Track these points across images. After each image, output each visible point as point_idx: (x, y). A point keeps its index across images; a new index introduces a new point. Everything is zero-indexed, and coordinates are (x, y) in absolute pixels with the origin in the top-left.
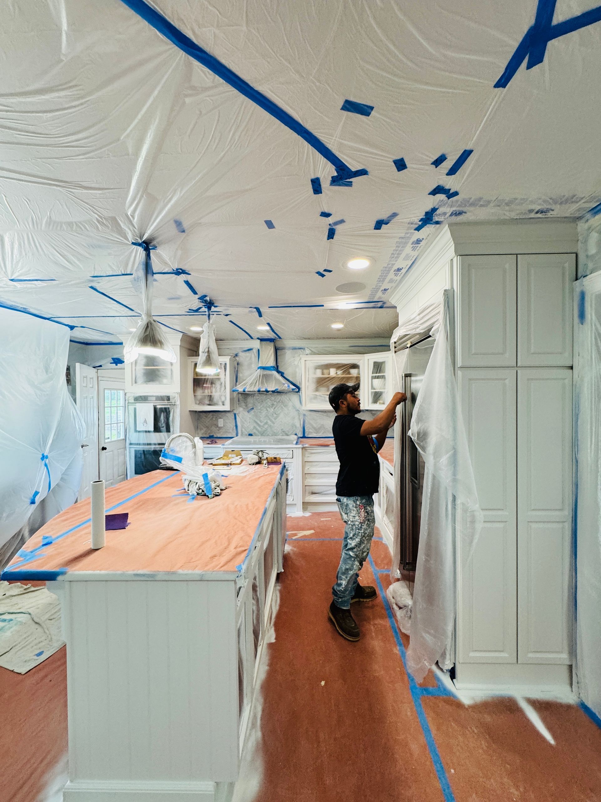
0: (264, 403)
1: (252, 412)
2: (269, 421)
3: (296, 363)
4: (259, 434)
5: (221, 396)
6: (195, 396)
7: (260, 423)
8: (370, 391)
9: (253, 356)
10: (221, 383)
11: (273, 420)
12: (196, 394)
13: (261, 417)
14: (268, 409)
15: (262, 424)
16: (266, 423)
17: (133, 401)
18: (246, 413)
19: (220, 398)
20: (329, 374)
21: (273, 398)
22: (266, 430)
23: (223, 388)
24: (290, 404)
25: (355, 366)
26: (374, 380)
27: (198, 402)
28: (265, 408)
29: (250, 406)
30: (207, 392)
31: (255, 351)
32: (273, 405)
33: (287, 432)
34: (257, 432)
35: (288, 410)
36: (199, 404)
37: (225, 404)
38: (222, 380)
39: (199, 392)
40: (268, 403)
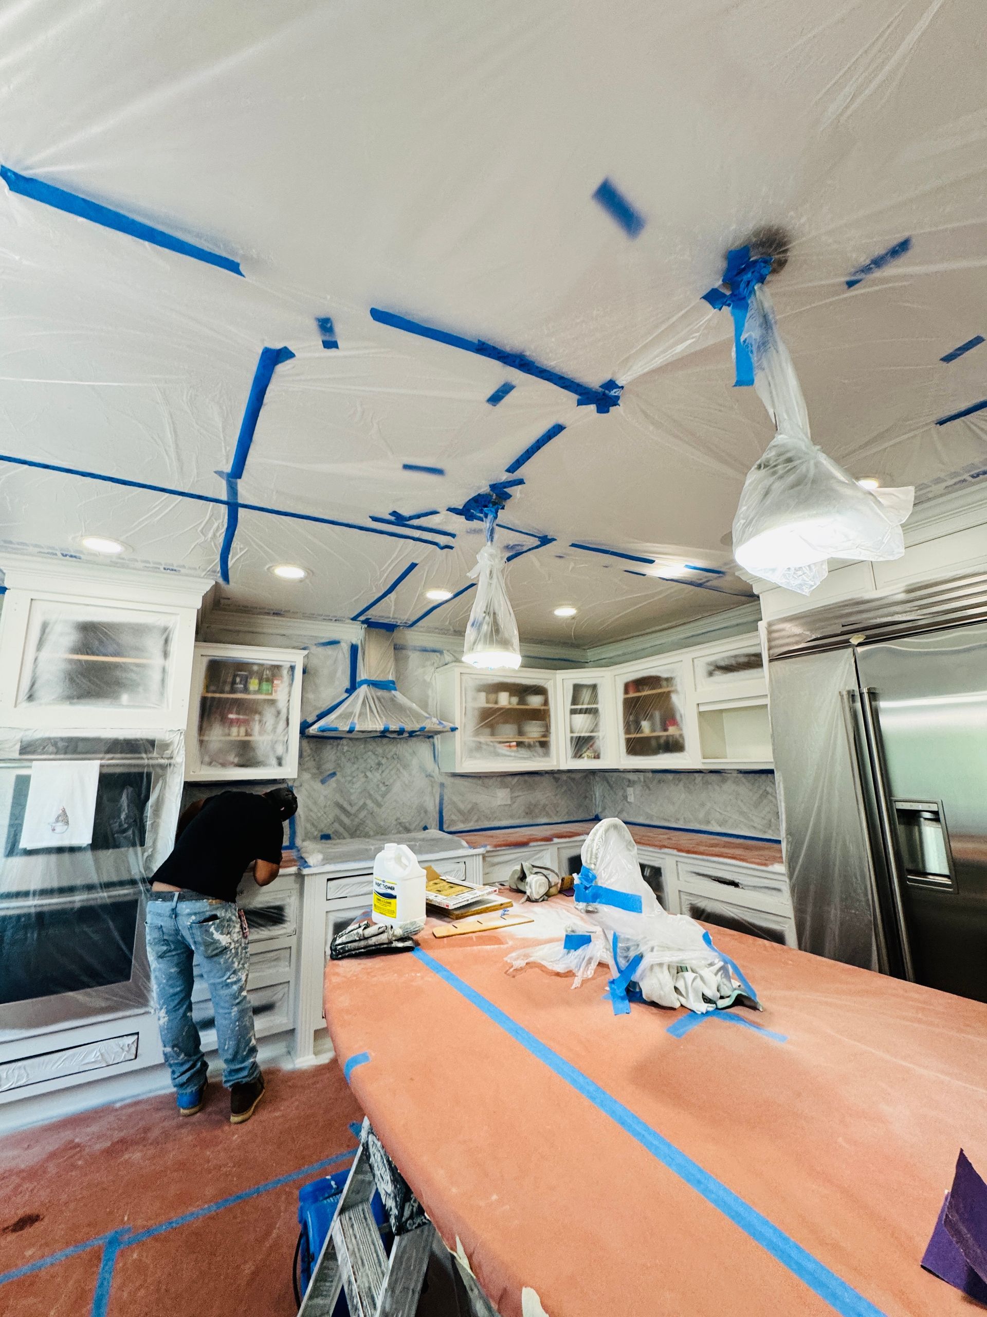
0: (361, 761)
1: (332, 782)
2: (369, 802)
3: (427, 678)
4: (346, 834)
5: (274, 743)
6: (201, 742)
7: (348, 808)
8: (569, 735)
9: (340, 656)
10: (279, 713)
11: (379, 799)
12: (206, 738)
13: (351, 794)
14: (369, 774)
15: (353, 810)
16: (364, 806)
17: (16, 755)
18: (318, 785)
19: (273, 749)
20: (496, 703)
21: (379, 750)
22: (362, 823)
23: (282, 724)
24: (415, 762)
25: (539, 690)
26: (574, 716)
27: (207, 759)
28: (362, 772)
29: (329, 767)
30: (237, 733)
31: (345, 648)
32: (379, 764)
33: (407, 825)
34: (341, 830)
35: (410, 775)
36: (210, 764)
37: (283, 762)
38: (282, 705)
39: (217, 735)
40: (369, 761)
